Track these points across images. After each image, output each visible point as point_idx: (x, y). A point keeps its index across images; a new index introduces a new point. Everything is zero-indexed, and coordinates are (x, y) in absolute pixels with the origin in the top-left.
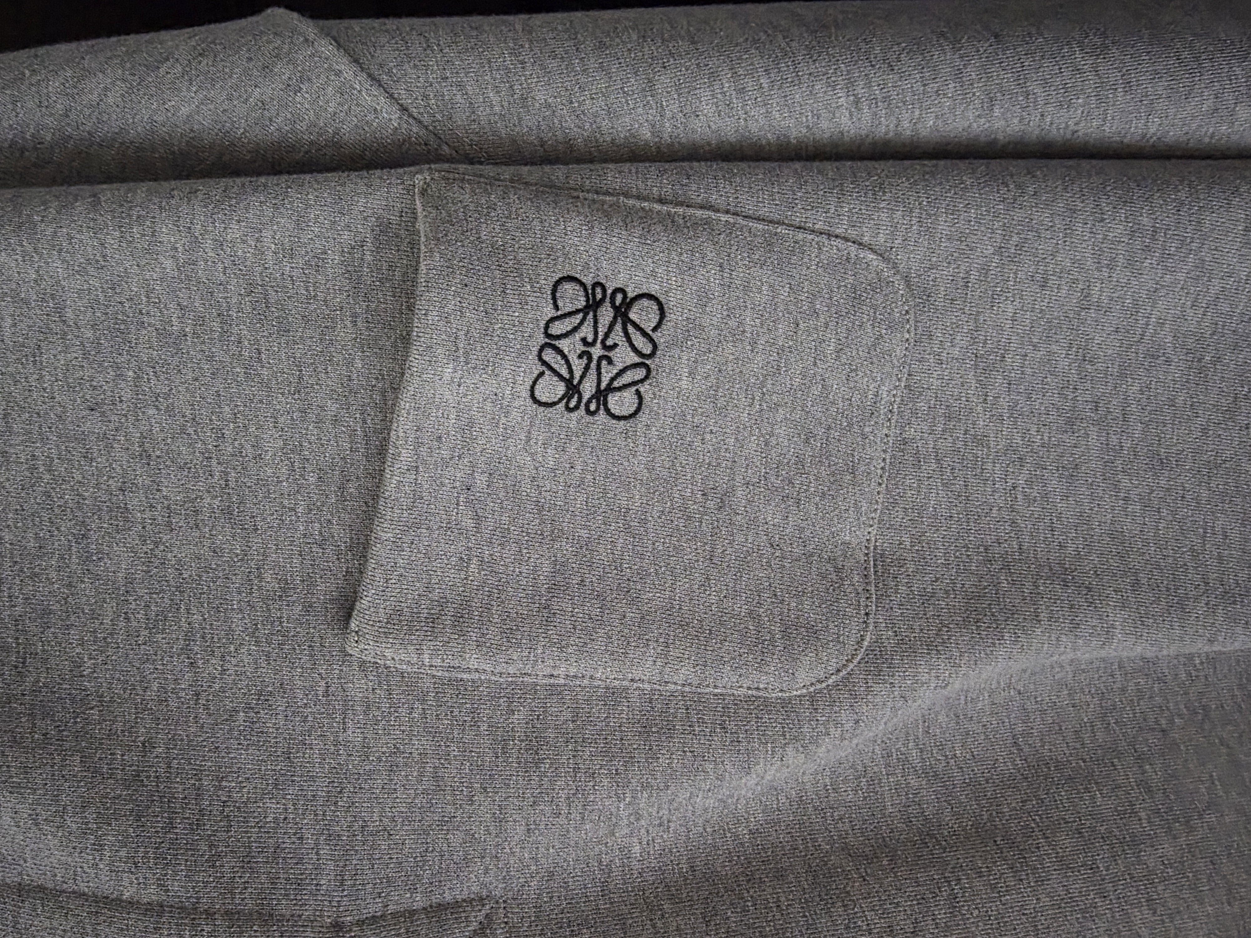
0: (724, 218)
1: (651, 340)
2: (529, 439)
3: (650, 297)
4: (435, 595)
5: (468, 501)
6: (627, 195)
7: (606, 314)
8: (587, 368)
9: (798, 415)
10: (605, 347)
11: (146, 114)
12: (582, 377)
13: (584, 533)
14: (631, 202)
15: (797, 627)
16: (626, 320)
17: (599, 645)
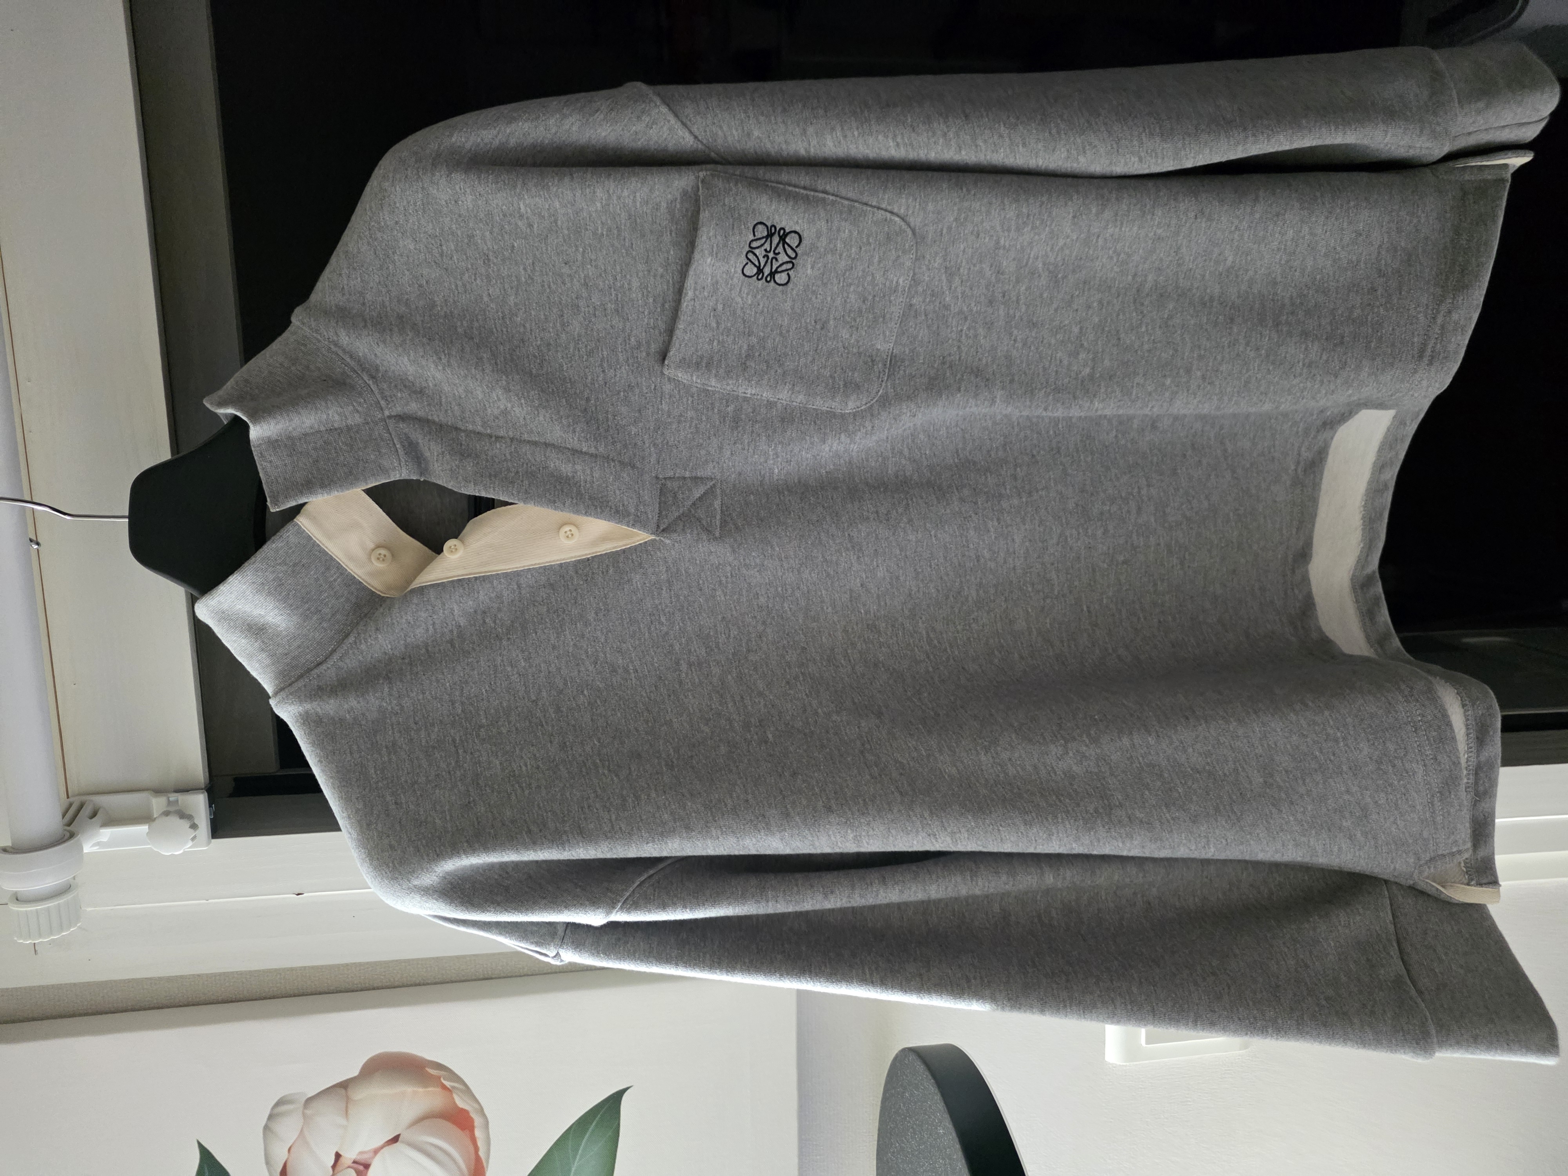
0: (831, 198)
1: (795, 251)
2: (740, 291)
3: (795, 232)
4: (700, 353)
5: (714, 315)
6: (790, 185)
7: (776, 239)
8: (766, 262)
9: (860, 289)
10: (774, 253)
11: (587, 135)
12: (765, 266)
13: (762, 334)
14: (790, 188)
15: (851, 383)
16: (784, 243)
17: (765, 382)
